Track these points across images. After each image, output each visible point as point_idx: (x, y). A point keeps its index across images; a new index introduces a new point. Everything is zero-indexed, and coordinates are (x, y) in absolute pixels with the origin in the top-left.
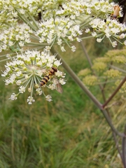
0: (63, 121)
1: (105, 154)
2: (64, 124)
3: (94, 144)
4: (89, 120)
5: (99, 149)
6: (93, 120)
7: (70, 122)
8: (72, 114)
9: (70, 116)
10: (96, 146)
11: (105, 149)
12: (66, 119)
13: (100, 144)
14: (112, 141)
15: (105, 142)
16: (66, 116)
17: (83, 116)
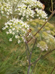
0: (3, 48)
1: (20, 61)
2: (3, 49)
3: (16, 57)
5: (18, 59)
6: (16, 48)
7: (6, 48)
9: (6, 46)
10: (17, 58)
11: (21, 59)
12: (4, 47)
13: (19, 57)
14: (24, 56)
15: (21, 56)
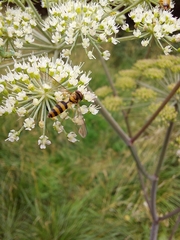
0: (68, 161)
1: (125, 202)
2: (69, 165)
3: (111, 190)
4: (104, 158)
5: (118, 197)
6: (110, 158)
7: (78, 161)
8: (80, 151)
9: (78, 154)
10: (113, 193)
11: (126, 196)
12: (72, 158)
13: (119, 189)
14: (135, 186)
15: (126, 187)
16: (71, 154)
17: (96, 153)
